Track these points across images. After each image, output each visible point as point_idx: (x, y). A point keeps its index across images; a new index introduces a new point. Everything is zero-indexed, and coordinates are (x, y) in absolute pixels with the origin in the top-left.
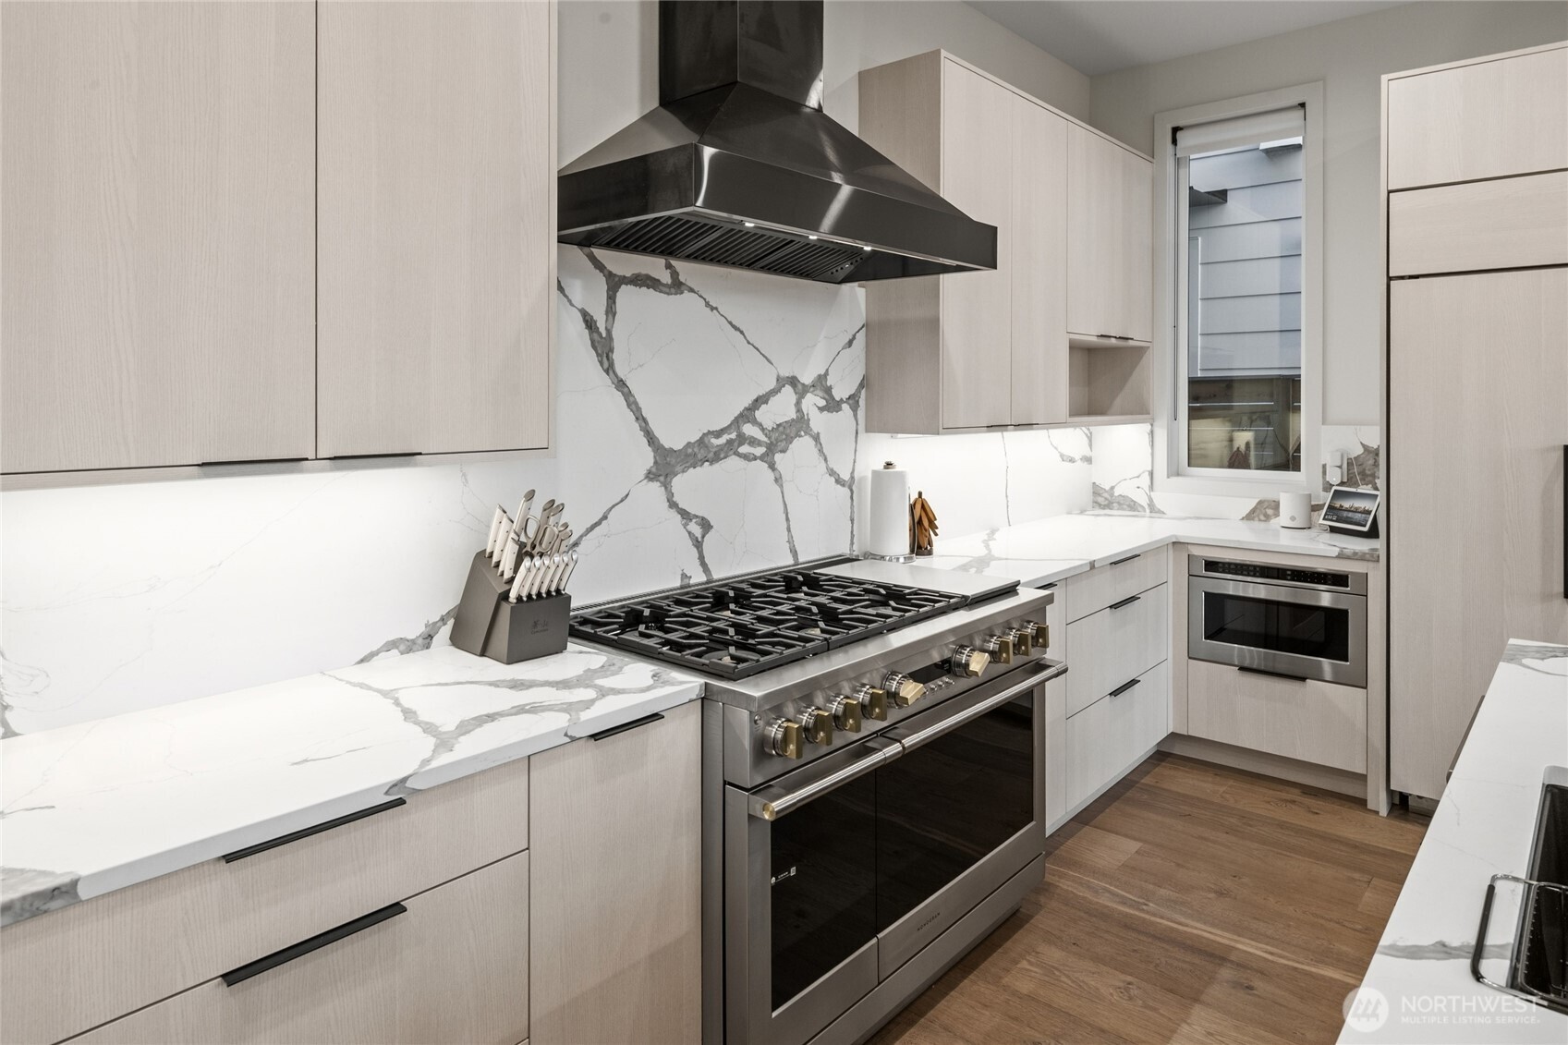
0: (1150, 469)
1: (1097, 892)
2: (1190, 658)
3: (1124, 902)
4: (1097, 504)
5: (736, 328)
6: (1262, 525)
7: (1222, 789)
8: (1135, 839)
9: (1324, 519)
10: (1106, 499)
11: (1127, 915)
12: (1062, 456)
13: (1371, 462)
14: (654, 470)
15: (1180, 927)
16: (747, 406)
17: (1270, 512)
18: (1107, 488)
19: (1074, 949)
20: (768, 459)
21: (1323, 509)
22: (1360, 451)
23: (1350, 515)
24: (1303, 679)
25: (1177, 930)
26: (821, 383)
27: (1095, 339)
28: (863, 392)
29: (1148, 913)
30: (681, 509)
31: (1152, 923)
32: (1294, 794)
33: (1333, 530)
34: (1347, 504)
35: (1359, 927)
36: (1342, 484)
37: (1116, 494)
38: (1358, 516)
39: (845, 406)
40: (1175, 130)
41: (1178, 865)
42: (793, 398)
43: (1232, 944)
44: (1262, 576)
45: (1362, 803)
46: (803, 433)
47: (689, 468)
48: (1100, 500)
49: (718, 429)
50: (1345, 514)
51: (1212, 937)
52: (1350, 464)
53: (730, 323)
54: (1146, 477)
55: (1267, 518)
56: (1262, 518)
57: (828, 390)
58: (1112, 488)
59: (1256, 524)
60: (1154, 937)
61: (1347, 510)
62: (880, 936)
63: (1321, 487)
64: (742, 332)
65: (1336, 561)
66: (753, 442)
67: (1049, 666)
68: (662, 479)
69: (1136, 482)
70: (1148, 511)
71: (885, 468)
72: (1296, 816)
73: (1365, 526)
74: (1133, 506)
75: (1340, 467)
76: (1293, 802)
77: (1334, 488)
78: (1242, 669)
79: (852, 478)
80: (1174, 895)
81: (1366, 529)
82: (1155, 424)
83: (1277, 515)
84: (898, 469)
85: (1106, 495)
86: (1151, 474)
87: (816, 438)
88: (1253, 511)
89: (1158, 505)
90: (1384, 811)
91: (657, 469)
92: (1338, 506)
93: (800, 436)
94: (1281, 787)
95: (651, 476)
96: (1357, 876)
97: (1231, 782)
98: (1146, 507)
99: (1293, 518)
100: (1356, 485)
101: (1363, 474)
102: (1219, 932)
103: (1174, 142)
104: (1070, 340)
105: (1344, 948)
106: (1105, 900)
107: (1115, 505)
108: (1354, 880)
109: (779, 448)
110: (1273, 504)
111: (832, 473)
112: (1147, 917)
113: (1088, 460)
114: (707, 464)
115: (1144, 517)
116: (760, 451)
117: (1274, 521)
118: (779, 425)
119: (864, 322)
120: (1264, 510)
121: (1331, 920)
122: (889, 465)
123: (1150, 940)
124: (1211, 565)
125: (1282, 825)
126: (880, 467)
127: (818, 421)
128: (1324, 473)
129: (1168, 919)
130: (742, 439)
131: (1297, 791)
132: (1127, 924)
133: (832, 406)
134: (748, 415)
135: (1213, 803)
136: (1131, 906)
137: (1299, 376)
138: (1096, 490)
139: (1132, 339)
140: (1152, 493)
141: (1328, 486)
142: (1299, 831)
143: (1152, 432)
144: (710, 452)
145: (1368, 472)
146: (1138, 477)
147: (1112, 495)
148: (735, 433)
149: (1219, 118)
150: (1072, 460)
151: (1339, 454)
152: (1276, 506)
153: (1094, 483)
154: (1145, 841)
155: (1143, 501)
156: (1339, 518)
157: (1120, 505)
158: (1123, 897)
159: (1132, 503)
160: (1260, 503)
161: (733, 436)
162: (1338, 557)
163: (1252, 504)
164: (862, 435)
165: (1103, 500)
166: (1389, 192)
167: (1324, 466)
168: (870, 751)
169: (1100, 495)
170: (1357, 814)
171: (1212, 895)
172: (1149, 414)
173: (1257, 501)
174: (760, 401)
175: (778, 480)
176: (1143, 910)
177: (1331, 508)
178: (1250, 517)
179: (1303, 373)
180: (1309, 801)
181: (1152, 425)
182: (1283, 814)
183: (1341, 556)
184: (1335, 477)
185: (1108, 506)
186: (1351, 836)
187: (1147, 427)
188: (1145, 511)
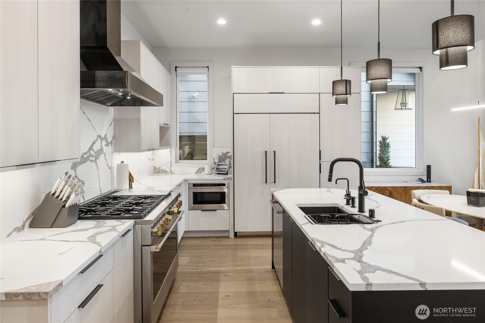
0: (170, 161)
1: (186, 269)
2: (189, 210)
3: (194, 269)
4: (155, 172)
5: (89, 120)
6: (200, 174)
7: (199, 242)
8: (188, 257)
9: (216, 171)
10: (158, 171)
11: (196, 271)
12: (148, 158)
13: (224, 157)
14: (73, 166)
15: (208, 270)
16: (91, 144)
17: (202, 171)
18: (158, 167)
19: (189, 281)
20: (95, 161)
21: (215, 168)
22: (222, 154)
23: (222, 170)
24: (216, 210)
25: (208, 271)
26: (105, 138)
27: (163, 125)
28: (113, 140)
29: (200, 269)
30: (78, 178)
31: (202, 271)
32: (215, 239)
33: (218, 174)
34: (221, 167)
35: (240, 259)
36: (218, 162)
37: (161, 169)
38: (224, 170)
39: (110, 144)
40: (176, 67)
41: (200, 259)
42: (100, 142)
43: (220, 269)
44: (207, 186)
45: (229, 237)
46: (102, 153)
47: (80, 165)
48: (156, 171)
49: (86, 152)
50: (220, 170)
51: (215, 269)
52: (220, 157)
53: (88, 118)
54: (169, 164)
55: (201, 172)
56: (200, 172)
57: (107, 139)
58: (160, 167)
59: (198, 174)
60: (204, 273)
61: (221, 169)
62: (163, 283)
63: (213, 163)
64: (90, 121)
65: (223, 180)
66: (92, 156)
67: (181, 211)
68: (74, 168)
69: (167, 165)
70: (170, 173)
71: (121, 163)
72: (217, 243)
73: (225, 172)
74: (165, 172)
75: (218, 158)
76: (215, 240)
77: (217, 163)
78: (202, 210)
79: (111, 167)
80: (203, 265)
81: (226, 173)
82: (172, 149)
83: (204, 171)
84: (125, 163)
85: (158, 169)
86: (171, 163)
87: (105, 154)
88: (197, 171)
89: (173, 171)
90: (233, 238)
91: (73, 165)
92: (218, 168)
93: (102, 154)
94: (211, 238)
95: (72, 168)
96: (234, 250)
97: (200, 240)
98: (170, 172)
99: (208, 172)
100: (221, 162)
101: (222, 159)
102: (216, 268)
103: (176, 70)
104: (160, 125)
105: (239, 263)
106: (189, 270)
107: (160, 172)
108: (234, 251)
109: (98, 158)
110: (202, 169)
111: (108, 165)
112: (200, 270)
113: (153, 159)
114: (83, 163)
115: (169, 175)
116: (94, 159)
117: (203, 173)
118: (97, 151)
119: (113, 118)
120: (201, 170)
121: (234, 259)
122: (122, 162)
123: (204, 274)
124: (194, 185)
125: (216, 245)
126: (119, 162)
127: (105, 149)
128: (214, 160)
129: (205, 269)
130: (91, 155)
131: (215, 238)
132: (197, 273)
133: (107, 145)
134: (91, 148)
135: (199, 245)
136: (196, 270)
137: (207, 135)
138: (155, 168)
139: (169, 125)
140: (171, 168)
141: (215, 163)
142: (220, 245)
143: (171, 151)
144: (84, 159)
145: (223, 159)
146: (167, 164)
147: (160, 169)
148: (89, 154)
149: (187, 66)
150: (150, 160)
151: (217, 155)
152: (203, 169)
153: (154, 166)
154: (190, 257)
155: (169, 170)
156: (219, 172)
157: (162, 172)
158: (192, 268)
159: (165, 171)
160: (199, 168)
161: (88, 154)
162: (223, 179)
163: (197, 169)
164: (113, 153)
165: (157, 171)
166: (233, 94)
167: (214, 158)
168: (166, 234)
169: (156, 170)
170: (228, 239)
171: (210, 262)
172: (170, 146)
173: (198, 168)
174: (94, 143)
175: (97, 168)
176: (199, 269)
177: (217, 168)
178: (197, 172)
179: (208, 134)
180: (219, 239)
181: (171, 149)
182: (214, 243)
183: (224, 179)
184: (217, 161)
185: (159, 173)
186: (230, 244)
187: (169, 150)
188: (169, 173)
